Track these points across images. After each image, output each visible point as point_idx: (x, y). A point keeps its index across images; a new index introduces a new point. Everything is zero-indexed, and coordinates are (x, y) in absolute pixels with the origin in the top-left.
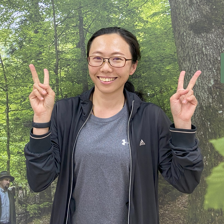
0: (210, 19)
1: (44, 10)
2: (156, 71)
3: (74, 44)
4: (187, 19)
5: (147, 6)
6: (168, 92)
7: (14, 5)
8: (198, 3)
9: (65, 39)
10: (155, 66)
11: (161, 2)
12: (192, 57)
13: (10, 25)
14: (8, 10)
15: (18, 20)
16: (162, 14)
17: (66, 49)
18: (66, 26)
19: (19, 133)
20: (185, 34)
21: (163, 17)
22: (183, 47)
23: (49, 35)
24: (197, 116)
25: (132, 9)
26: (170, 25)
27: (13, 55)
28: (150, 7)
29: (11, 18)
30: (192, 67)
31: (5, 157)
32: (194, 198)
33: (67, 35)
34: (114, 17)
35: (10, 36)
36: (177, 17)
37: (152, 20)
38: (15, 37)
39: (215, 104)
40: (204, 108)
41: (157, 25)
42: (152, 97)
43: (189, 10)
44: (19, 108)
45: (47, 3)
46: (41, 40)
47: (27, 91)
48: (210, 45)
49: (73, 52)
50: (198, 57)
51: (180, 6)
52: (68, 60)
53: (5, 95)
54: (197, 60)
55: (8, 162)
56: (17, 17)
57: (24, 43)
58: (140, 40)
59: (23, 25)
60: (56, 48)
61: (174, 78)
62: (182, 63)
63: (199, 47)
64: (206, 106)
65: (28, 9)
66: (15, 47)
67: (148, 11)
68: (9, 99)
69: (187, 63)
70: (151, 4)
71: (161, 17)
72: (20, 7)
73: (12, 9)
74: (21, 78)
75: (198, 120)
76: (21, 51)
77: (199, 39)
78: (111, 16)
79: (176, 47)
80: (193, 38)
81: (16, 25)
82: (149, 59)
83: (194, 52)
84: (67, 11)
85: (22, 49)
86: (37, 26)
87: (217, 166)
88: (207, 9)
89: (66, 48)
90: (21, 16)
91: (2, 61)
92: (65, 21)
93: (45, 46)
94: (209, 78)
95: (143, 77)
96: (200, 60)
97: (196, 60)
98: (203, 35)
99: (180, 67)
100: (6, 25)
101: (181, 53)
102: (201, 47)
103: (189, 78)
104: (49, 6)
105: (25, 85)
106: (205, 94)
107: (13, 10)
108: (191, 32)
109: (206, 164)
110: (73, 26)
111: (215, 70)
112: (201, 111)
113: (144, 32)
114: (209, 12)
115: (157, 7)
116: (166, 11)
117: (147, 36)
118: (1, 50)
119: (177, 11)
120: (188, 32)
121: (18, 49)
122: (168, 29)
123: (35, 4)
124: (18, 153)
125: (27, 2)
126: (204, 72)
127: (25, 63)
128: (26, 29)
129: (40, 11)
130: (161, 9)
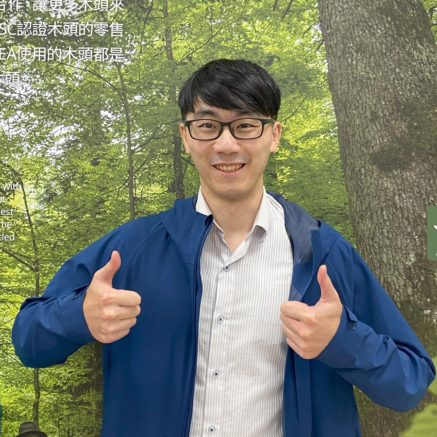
0: (408, 145)
1: (110, 124)
3: (165, 185)
4: (367, 144)
5: (296, 119)
7: (55, 114)
8: (387, 117)
9: (147, 176)
11: (321, 113)
12: (377, 212)
13: (47, 149)
14: (43, 122)
15: (62, 141)
16: (323, 135)
17: (149, 195)
18: (150, 152)
20: (363, 171)
21: (324, 139)
22: (360, 193)
23: (118, 169)
26: (337, 155)
27: (51, 204)
28: (302, 122)
29: (48, 136)
30: (375, 230)
31: (30, 395)
33: (152, 169)
35: (47, 169)
36: (349, 141)
37: (305, 144)
38: (55, 171)
39: (418, 298)
40: (398, 304)
41: (313, 153)
43: (370, 128)
45: (115, 111)
46: (103, 178)
48: (407, 191)
49: (161, 200)
50: (387, 213)
51: (354, 121)
53: (33, 279)
54: (386, 218)
55: (36, 405)
56: (60, 136)
57: (72, 183)
58: (283, 181)
59: (72, 149)
60: (131, 193)
62: (358, 223)
63: (388, 194)
64: (401, 300)
65: (80, 121)
66: (55, 190)
67: (298, 129)
68: (41, 286)
69: (368, 223)
71: (320, 140)
72: (65, 117)
73: (52, 120)
76: (65, 198)
77: (388, 179)
79: (347, 193)
80: (378, 178)
81: (59, 149)
83: (379, 203)
84: (153, 126)
85: (67, 194)
86: (97, 153)
87: (421, 411)
88: (402, 128)
89: (150, 192)
90: (68, 133)
91: (29, 216)
92: (149, 144)
93: (111, 189)
94: (406, 250)
96: (390, 218)
97: (383, 217)
98: (396, 173)
99: (354, 230)
100: (39, 149)
101: (357, 205)
102: (392, 194)
103: (370, 250)
104: (119, 117)
106: (399, 279)
107: (52, 122)
108: (375, 167)
110: (163, 154)
111: (417, 237)
113: (291, 167)
114: (405, 133)
115: (314, 122)
116: (330, 129)
117: (296, 172)
118: (28, 195)
119: (348, 129)
120: (369, 168)
121: (60, 193)
122: (332, 162)
123: (93, 113)
124: (56, 387)
125: (80, 108)
126: (398, 239)
127: (74, 220)
128: (75, 157)
129: (103, 126)
130: (321, 127)
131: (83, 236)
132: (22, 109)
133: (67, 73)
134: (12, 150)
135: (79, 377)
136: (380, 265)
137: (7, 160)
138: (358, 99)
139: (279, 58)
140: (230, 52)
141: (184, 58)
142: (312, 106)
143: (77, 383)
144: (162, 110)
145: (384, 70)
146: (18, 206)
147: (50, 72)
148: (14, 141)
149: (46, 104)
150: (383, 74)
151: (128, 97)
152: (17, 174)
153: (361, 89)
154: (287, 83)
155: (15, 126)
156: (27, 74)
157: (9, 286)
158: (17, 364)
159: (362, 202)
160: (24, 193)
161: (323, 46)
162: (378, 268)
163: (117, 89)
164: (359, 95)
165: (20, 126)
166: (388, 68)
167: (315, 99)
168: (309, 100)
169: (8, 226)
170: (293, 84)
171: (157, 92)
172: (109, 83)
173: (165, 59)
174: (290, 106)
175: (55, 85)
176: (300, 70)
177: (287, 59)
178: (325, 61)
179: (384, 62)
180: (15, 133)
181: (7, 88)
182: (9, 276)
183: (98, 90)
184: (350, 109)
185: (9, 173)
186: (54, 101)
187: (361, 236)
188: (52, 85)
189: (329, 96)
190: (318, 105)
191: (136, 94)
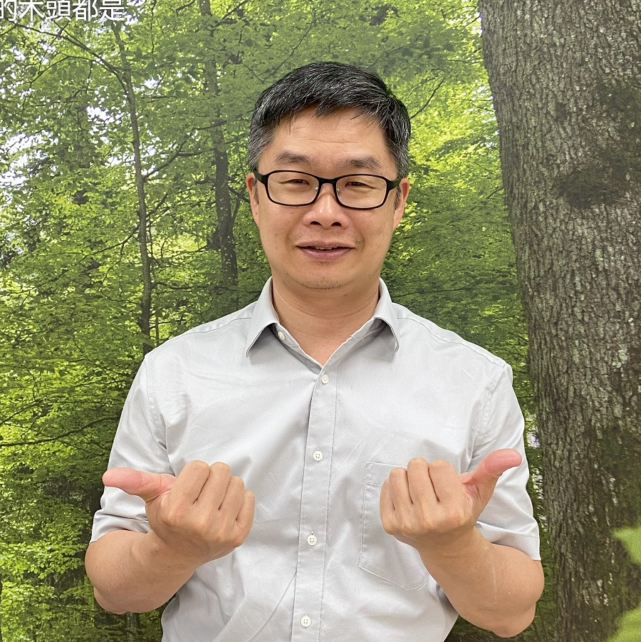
0: (619, 161)
1: (104, 131)
3: (201, 237)
4: (549, 161)
5: (426, 119)
7: (10, 115)
8: (584, 113)
9: (170, 221)
10: (451, 305)
11: (469, 107)
12: (564, 278)
15: (23, 161)
16: (473, 147)
17: (175, 254)
18: (174, 180)
19: (28, 514)
20: (541, 208)
21: (474, 154)
22: (535, 247)
23: (120, 209)
24: (578, 457)
26: (498, 181)
27: (8, 271)
28: (437, 123)
30: (561, 310)
33: (178, 209)
36: (518, 157)
37: (441, 163)
38: (13, 214)
39: (632, 422)
40: (599, 434)
43: (554, 133)
44: (29, 437)
45: (113, 108)
46: (95, 226)
47: (52, 384)
48: (617, 242)
49: (198, 263)
50: (581, 279)
51: (527, 121)
52: (181, 288)
54: (579, 288)
56: (19, 152)
57: (42, 235)
58: (403, 227)
59: (39, 176)
60: (144, 251)
61: (508, 344)
62: (532, 298)
63: (583, 247)
64: (603, 426)
65: (53, 126)
66: (14, 246)
67: (430, 135)
69: (548, 297)
71: (468, 155)
72: (27, 119)
73: (4, 125)
74: (32, 344)
75: (580, 470)
76: (31, 260)
77: (585, 222)
79: (513, 247)
80: (567, 221)
81: (17, 176)
82: (434, 283)
83: (568, 263)
84: (178, 133)
85: (34, 253)
86: (82, 182)
87: (635, 608)
88: (609, 132)
89: (176, 249)
90: (32, 148)
92: (171, 165)
93: (109, 244)
94: (612, 342)
96: (586, 288)
97: (575, 287)
98: (597, 210)
99: (525, 309)
101: (530, 266)
102: (590, 248)
103: (552, 342)
104: (120, 119)
105: (45, 364)
106: (599, 390)
107: (5, 129)
108: (561, 201)
109: (604, 602)
110: (196, 183)
111: (632, 319)
112: (588, 442)
113: (418, 203)
114: (615, 141)
115: (457, 124)
116: (486, 136)
117: (428, 212)
119: (517, 136)
120: (551, 203)
121: (22, 251)
123: (74, 112)
124: (28, 575)
125: (52, 103)
126: (599, 323)
127: (47, 298)
128: (47, 190)
129: (93, 134)
130: (470, 131)
131: (64, 324)
133: (28, 43)
135: (66, 559)
136: (568, 368)
138: (534, 81)
139: (396, 11)
141: (230, 11)
142: (454, 96)
143: (63, 567)
144: (193, 105)
145: (579, 30)
150: (576, 37)
151: (134, 83)
153: (539, 64)
154: (411, 54)
159: (538, 262)
162: (564, 373)
163: (115, 69)
164: (536, 74)
166: (586, 26)
167: (459, 82)
168: (448, 84)
170: (420, 56)
171: (184, 73)
172: (100, 58)
173: (197, 14)
174: (416, 96)
175: (7, 64)
176: (433, 30)
177: (410, 12)
178: (477, 15)
179: (580, 16)
183: (82, 70)
184: (520, 99)
186: (8, 91)
187: (536, 319)
188: (2, 64)
189: (485, 76)
190: (465, 94)
191: (147, 78)
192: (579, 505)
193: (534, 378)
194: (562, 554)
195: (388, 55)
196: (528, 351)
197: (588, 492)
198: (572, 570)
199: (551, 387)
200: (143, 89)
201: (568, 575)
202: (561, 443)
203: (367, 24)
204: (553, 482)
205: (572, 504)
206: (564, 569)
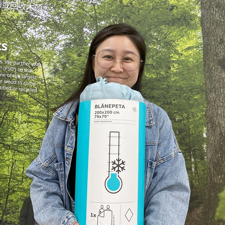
1: (88, 36)
2: (185, 100)
4: (217, 55)
5: (183, 40)
6: (194, 119)
7: (60, 28)
10: (185, 94)
11: (195, 37)
12: (218, 89)
13: (55, 46)
14: (53, 32)
15: (63, 42)
16: (196, 49)
20: (213, 68)
21: (196, 51)
22: (211, 79)
24: (217, 141)
25: (169, 42)
26: (202, 60)
27: (56, 75)
28: (186, 41)
29: (56, 40)
30: (216, 98)
32: (208, 211)
34: (153, 47)
35: (55, 57)
36: (208, 53)
37: (186, 53)
38: (59, 58)
40: (223, 134)
42: (179, 122)
43: (219, 47)
45: (91, 29)
46: (83, 64)
50: (223, 90)
51: (211, 43)
53: (46, 112)
54: (222, 92)
56: (62, 40)
57: (67, 65)
58: (173, 71)
59: (68, 47)
61: (200, 107)
62: (209, 94)
65: (73, 33)
66: (58, 68)
67: (183, 45)
68: (49, 115)
69: (213, 94)
70: (187, 39)
71: (194, 51)
72: (65, 30)
73: (58, 31)
74: (62, 97)
75: (217, 144)
76: (63, 72)
78: (150, 46)
79: (204, 79)
80: (220, 72)
81: (61, 47)
82: (181, 88)
83: (219, 85)
85: (64, 70)
86: (80, 50)
90: (66, 39)
91: (45, 80)
95: (173, 104)
96: (224, 92)
99: (206, 97)
100: (51, 46)
101: (209, 85)
103: (213, 107)
104: (93, 32)
108: (219, 67)
109: (220, 182)
112: (220, 136)
113: (178, 64)
115: (192, 42)
116: (199, 46)
117: (181, 67)
118: (45, 70)
119: (208, 47)
120: (216, 67)
121: (61, 69)
122: (199, 63)
123: (80, 29)
125: (73, 26)
127: (67, 84)
128: (69, 52)
129: (84, 36)
130: (195, 44)
131: (72, 92)
132: (43, 24)
133: (67, 7)
134: (37, 46)
136: (217, 115)
137: (34, 51)
138: (214, 31)
139: (177, 7)
140: (152, 2)
141: (128, 3)
142: (191, 34)
146: (39, 74)
147: (58, 6)
148: (38, 41)
149: (56, 23)
151: (98, 22)
152: (39, 58)
153: (216, 26)
154: (180, 20)
155: (39, 33)
156: (46, 6)
157: (33, 114)
158: (36, 153)
159: (211, 84)
160: (43, 68)
161: (200, 3)
162: (215, 116)
163: (93, 17)
164: (215, 30)
165: (41, 33)
167: (193, 30)
168: (190, 30)
169: (34, 84)
170: (183, 21)
171: (113, 20)
172: (89, 14)
173: (118, 3)
174: (181, 33)
175: (60, 13)
176: (187, 14)
177: (181, 8)
178: (200, 11)
180: (39, 37)
181: (36, 13)
182: (34, 110)
183: (83, 17)
184: (210, 36)
185: (35, 57)
186: (60, 21)
187: (209, 100)
188: (59, 13)
189: (201, 29)
190: (194, 33)
191: (102, 21)
192: (216, 154)
193: (207, 117)
194: (210, 168)
195: (173, 20)
196: (206, 109)
197: (219, 151)
198: (212, 172)
199: (211, 120)
200: (101, 24)
201: (211, 174)
202: (213, 136)
203: (168, 10)
204: (209, 147)
205: (214, 154)
206: (210, 172)
